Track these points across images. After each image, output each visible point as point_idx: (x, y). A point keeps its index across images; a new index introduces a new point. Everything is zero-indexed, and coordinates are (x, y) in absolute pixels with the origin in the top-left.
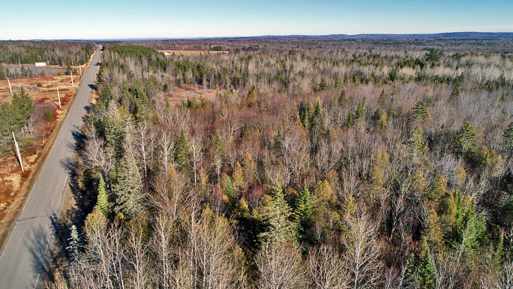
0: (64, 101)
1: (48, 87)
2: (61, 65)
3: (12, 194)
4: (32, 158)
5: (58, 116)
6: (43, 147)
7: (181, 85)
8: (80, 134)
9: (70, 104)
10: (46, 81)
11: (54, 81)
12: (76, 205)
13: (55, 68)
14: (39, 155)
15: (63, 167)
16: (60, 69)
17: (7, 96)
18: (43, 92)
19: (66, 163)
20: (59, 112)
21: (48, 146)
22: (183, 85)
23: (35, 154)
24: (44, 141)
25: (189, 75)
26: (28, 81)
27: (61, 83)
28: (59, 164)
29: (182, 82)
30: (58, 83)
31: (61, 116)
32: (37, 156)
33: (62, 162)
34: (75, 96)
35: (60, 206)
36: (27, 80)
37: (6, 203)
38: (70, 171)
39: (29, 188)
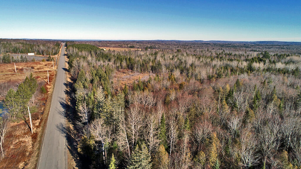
0: (51, 79)
1: (38, 69)
2: (43, 55)
3: (27, 154)
4: (37, 122)
5: (48, 90)
6: (43, 113)
7: (120, 70)
8: (66, 104)
9: (54, 81)
10: (36, 65)
11: (41, 65)
12: (76, 166)
13: (40, 57)
14: (41, 120)
15: (59, 131)
16: (42, 57)
17: (14, 75)
18: (35, 72)
19: (61, 128)
20: (49, 87)
21: (46, 112)
22: (121, 70)
23: (39, 119)
24: (42, 109)
25: (124, 64)
26: (25, 65)
27: (45, 67)
28: (56, 128)
29: (120, 68)
30: (44, 67)
31: (50, 90)
32: (39, 120)
33: (58, 127)
34: (56, 75)
35: (65, 167)
36: (24, 64)
37: (24, 163)
38: (65, 135)
39: (39, 149)
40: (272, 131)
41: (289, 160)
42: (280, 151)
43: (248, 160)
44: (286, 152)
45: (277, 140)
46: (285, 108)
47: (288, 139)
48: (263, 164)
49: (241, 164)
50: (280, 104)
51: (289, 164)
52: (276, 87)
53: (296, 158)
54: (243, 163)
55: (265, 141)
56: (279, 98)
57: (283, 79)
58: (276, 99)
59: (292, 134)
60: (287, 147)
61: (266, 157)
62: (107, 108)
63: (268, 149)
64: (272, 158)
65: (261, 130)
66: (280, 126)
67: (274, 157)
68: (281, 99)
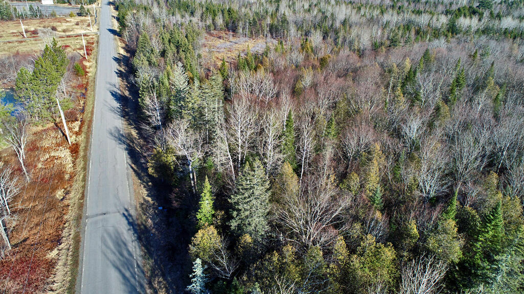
0: (89, 50)
1: (64, 31)
2: (70, 4)
3: (67, 177)
4: (76, 126)
5: (87, 70)
6: (83, 111)
7: (212, 32)
8: (121, 95)
9: (95, 53)
10: (59, 24)
11: (68, 24)
12: (148, 196)
13: (64, 8)
14: (82, 122)
15: (114, 140)
16: (69, 8)
17: (22, 42)
18: (60, 37)
19: (117, 135)
20: (86, 63)
21: (88, 109)
22: (215, 32)
23: (77, 121)
24: (82, 103)
25: (220, 21)
26: (40, 23)
27: (77, 27)
28: (109, 135)
29: (212, 28)
30: (74, 27)
31: (91, 69)
32: (79, 123)
33: (111, 134)
34: (98, 42)
35: (130, 197)
36: (38, 21)
37: (63, 190)
38: (125, 146)
39: (85, 168)
40: (476, 141)
41: (498, 188)
42: (486, 172)
43: (431, 186)
44: (495, 175)
45: (483, 156)
46: (505, 101)
47: (502, 155)
48: (454, 194)
49: (417, 193)
50: (498, 94)
51: (497, 193)
52: (495, 65)
53: (510, 184)
54: (421, 191)
55: (462, 158)
56: (497, 83)
57: (511, 49)
58: (492, 85)
59: (510, 145)
60: (498, 167)
61: (460, 183)
62: (193, 101)
63: (466, 170)
64: (470, 185)
65: (458, 138)
66: (492, 132)
67: (475, 183)
68: (501, 86)
